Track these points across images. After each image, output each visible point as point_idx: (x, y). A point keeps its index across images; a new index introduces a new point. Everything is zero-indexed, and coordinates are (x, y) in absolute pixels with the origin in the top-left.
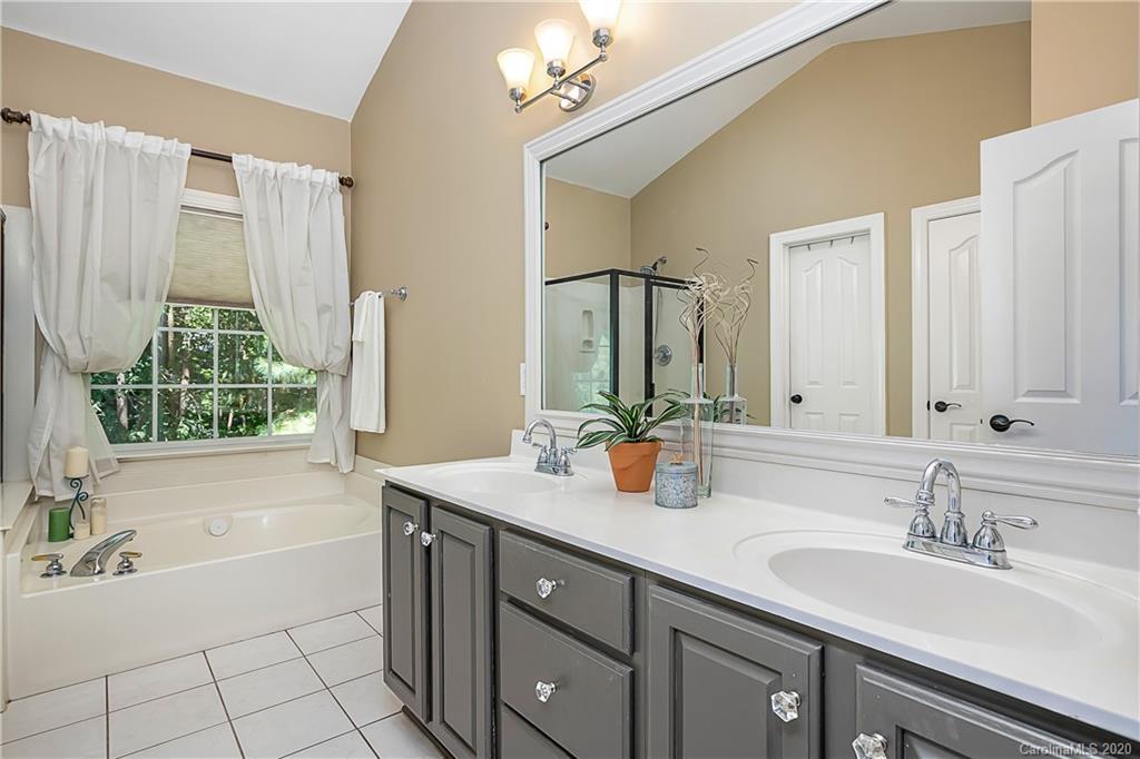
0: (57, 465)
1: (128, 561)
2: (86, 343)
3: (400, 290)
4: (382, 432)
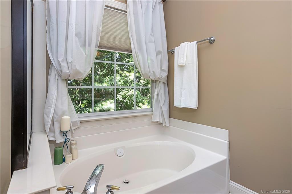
0: (56, 125)
1: (111, 192)
2: (69, 64)
3: (211, 38)
4: (197, 108)
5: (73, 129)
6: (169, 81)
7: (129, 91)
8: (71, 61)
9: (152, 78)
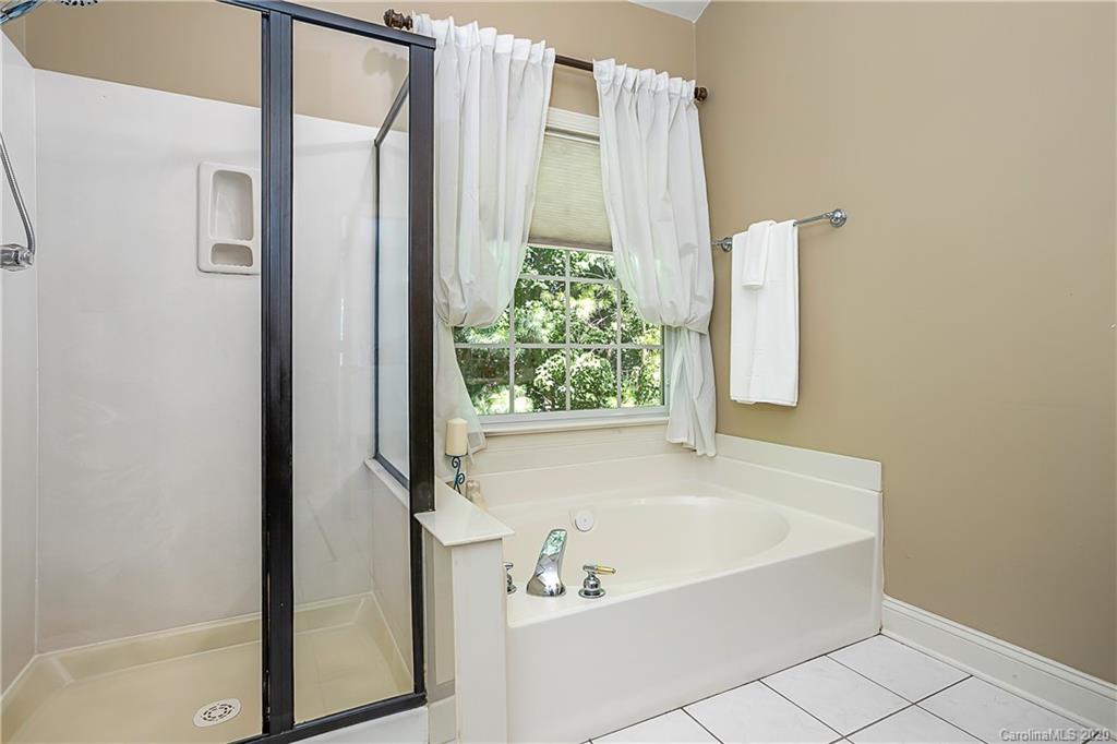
1: (595, 579)
2: (466, 290)
3: (834, 212)
4: (795, 405)
5: (471, 451)
6: (716, 327)
7: (573, 358)
8: (471, 282)
9: (668, 321)
